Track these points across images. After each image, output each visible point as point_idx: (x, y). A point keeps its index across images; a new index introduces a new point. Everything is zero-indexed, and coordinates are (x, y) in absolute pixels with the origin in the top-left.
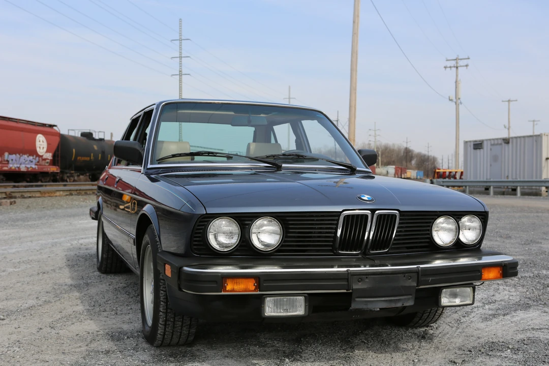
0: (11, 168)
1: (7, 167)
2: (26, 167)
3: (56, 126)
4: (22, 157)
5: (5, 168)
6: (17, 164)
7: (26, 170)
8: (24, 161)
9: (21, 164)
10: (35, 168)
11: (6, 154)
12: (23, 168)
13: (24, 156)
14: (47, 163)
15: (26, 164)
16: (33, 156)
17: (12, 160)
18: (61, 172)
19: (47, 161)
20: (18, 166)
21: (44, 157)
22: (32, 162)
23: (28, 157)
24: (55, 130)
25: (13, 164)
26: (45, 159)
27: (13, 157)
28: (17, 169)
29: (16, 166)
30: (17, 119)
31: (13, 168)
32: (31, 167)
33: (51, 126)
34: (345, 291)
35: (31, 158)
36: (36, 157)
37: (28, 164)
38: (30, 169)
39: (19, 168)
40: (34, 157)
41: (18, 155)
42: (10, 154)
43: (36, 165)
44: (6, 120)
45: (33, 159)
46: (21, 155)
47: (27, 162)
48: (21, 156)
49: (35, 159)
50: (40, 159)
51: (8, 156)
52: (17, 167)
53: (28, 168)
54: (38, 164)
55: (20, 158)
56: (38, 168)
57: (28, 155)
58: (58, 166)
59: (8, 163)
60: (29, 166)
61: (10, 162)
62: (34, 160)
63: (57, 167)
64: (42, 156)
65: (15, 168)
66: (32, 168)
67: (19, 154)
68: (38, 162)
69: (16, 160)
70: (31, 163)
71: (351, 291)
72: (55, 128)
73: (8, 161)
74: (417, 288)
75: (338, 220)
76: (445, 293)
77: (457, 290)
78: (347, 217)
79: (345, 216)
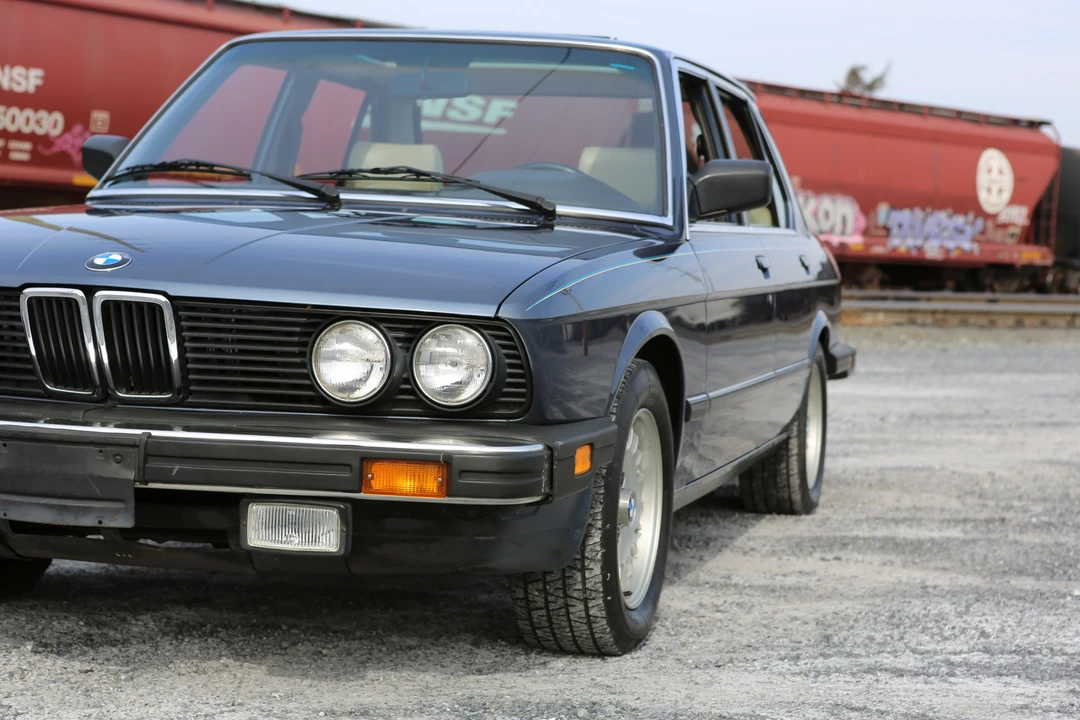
0: (895, 250)
1: (884, 245)
2: (941, 247)
3: (1047, 123)
4: (930, 218)
5: (878, 250)
6: (915, 237)
7: (940, 258)
8: (936, 230)
9: (927, 238)
10: (971, 252)
11: (883, 209)
12: (933, 251)
13: (936, 213)
14: (1013, 235)
15: (944, 239)
16: (966, 214)
17: (900, 226)
18: (1056, 264)
19: (1012, 230)
20: (919, 242)
21: (1003, 218)
22: (962, 232)
23: (950, 217)
24: (1045, 137)
25: (904, 237)
26: (1005, 226)
27: (904, 216)
28: (914, 253)
29: (910, 242)
31: (903, 249)
32: (957, 248)
33: (1034, 125)
35: (960, 220)
36: (976, 217)
37: (950, 238)
38: (954, 255)
39: (920, 249)
40: (971, 216)
41: (918, 213)
42: (896, 205)
43: (974, 240)
44: (891, 110)
45: (966, 223)
46: (929, 210)
47: (945, 234)
48: (927, 215)
49: (973, 224)
50: (990, 224)
51: (889, 213)
52: (915, 247)
53: (948, 251)
54: (982, 238)
55: (924, 220)
56: (982, 251)
57: (950, 211)
58: (1047, 244)
59: (888, 235)
60: (951, 245)
61: (895, 231)
62: (969, 230)
63: (1045, 250)
64: (994, 217)
65: (909, 250)
66: (963, 250)
67: (923, 209)
68: (983, 232)
69: (911, 226)
70: (960, 236)
72: (1045, 130)
73: (887, 229)
74: (138, 485)
75: (18, 309)
76: (256, 513)
77: (292, 510)
78: (35, 302)
79: (30, 300)
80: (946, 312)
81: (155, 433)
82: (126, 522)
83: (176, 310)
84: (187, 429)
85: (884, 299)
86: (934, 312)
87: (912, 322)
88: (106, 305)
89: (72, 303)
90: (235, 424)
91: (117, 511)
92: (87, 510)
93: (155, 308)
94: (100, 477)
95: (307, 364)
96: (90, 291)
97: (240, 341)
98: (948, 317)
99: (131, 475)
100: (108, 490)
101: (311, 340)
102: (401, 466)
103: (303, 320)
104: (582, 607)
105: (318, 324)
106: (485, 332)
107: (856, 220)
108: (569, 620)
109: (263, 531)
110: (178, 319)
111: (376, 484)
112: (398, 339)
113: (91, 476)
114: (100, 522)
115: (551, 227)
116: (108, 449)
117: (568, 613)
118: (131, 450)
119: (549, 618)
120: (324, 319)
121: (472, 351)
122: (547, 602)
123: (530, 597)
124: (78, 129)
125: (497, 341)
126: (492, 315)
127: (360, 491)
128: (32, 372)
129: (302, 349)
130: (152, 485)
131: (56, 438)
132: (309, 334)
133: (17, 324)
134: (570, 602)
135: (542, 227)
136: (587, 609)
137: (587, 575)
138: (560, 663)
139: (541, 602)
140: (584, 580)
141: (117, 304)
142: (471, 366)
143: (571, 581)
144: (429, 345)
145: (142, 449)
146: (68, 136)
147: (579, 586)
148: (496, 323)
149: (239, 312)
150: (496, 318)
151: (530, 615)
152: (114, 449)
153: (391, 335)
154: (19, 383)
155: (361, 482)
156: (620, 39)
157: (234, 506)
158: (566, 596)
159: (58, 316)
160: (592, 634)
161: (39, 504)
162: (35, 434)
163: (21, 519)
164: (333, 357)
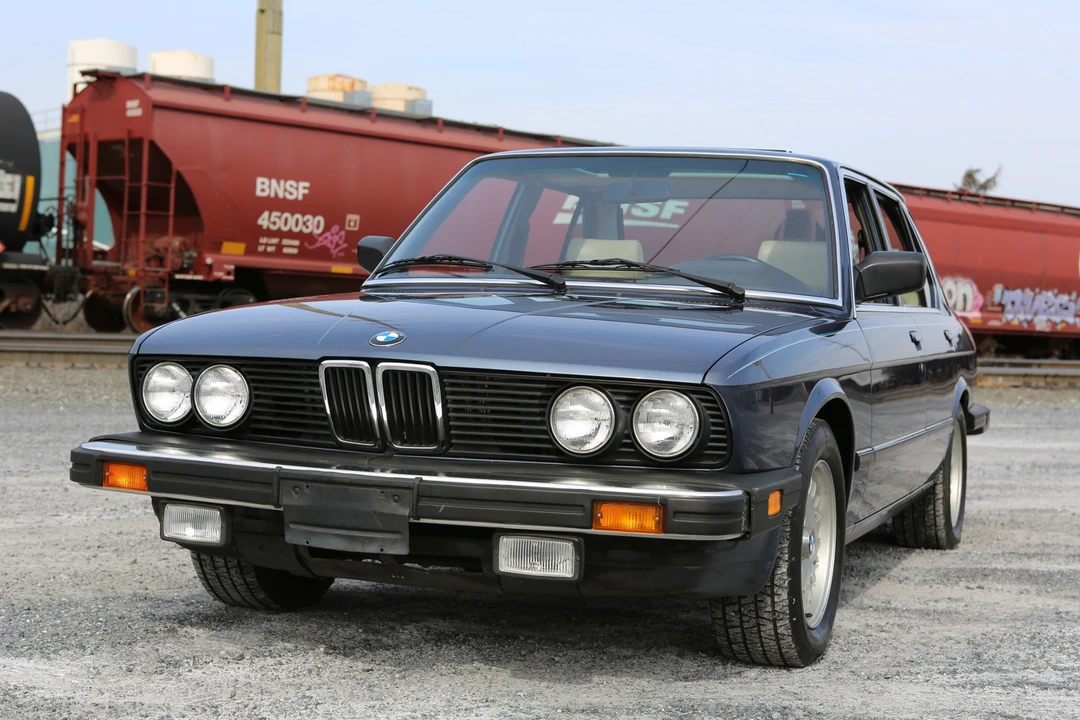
0: (1008, 323)
1: (1000, 320)
2: (1049, 320)
4: (1038, 297)
5: (994, 323)
6: (1025, 313)
7: (1048, 330)
8: (1045, 306)
9: (1036, 314)
10: (1075, 324)
11: (998, 289)
12: (1041, 324)
13: (1044, 293)
15: (1051, 314)
16: (1070, 294)
17: (1013, 303)
20: (1029, 317)
22: (1066, 308)
23: (1056, 296)
25: (1016, 313)
27: (1017, 295)
28: (1025, 326)
29: (1022, 317)
30: (1031, 203)
31: (1016, 322)
32: (1063, 321)
34: (271, 507)
35: (1064, 298)
36: (1078, 296)
37: (1056, 313)
38: (1059, 327)
39: (1030, 323)
40: (1074, 295)
41: (1029, 292)
42: (1009, 286)
43: (1076, 315)
44: (1004, 206)
45: (1070, 300)
46: (1037, 290)
47: (1052, 309)
48: (1036, 295)
49: (1075, 302)
51: (1003, 292)
52: (1026, 320)
53: (1055, 324)
55: (1034, 299)
57: (1056, 291)
59: (1003, 311)
60: (1057, 319)
61: (1009, 307)
62: (1072, 306)
65: (1020, 323)
66: (1067, 324)
67: (1033, 290)
69: (1022, 304)
70: (1065, 312)
71: (281, 509)
73: (1002, 306)
74: (412, 520)
75: (317, 377)
76: (506, 544)
77: (535, 542)
78: (330, 371)
79: (327, 370)
80: (1056, 376)
81: (425, 478)
82: (402, 550)
83: (441, 378)
84: (449, 475)
85: (1001, 365)
86: (1046, 376)
87: (1028, 385)
88: (386, 374)
89: (359, 372)
90: (488, 471)
91: (395, 541)
92: (372, 540)
93: (424, 376)
94: (382, 513)
95: (546, 422)
96: (373, 362)
97: (492, 403)
98: (1058, 380)
99: (406, 512)
100: (388, 524)
101: (549, 402)
102: (626, 507)
103: (544, 386)
104: (771, 626)
105: (555, 389)
106: (693, 396)
107: (975, 298)
108: (761, 637)
109: (510, 559)
110: (443, 386)
111: (604, 522)
112: (621, 402)
113: (374, 512)
114: (382, 550)
115: (741, 308)
116: (389, 490)
117: (759, 631)
118: (406, 491)
119: (744, 635)
120: (560, 385)
121: (681, 412)
122: (742, 622)
123: (728, 617)
124: (335, 228)
125: (703, 404)
126: (699, 382)
127: (591, 528)
128: (327, 427)
129: (542, 410)
130: (423, 521)
131: (347, 481)
132: (548, 398)
133: (316, 389)
134: (761, 622)
135: (735, 308)
136: (775, 628)
137: (776, 599)
138: (753, 673)
139: (736, 622)
140: (773, 603)
141: (395, 373)
142: (682, 426)
143: (762, 605)
144: (647, 407)
145: (415, 491)
146: (328, 234)
147: (769, 609)
148: (702, 389)
149: (491, 379)
150: (703, 385)
151: (727, 632)
152: (393, 490)
153: (615, 398)
154: (316, 436)
155: (592, 520)
156: (794, 152)
157: (489, 538)
158: (758, 617)
159: (348, 382)
160: (780, 649)
161: (334, 535)
162: (332, 478)
163: (320, 546)
164: (567, 417)
